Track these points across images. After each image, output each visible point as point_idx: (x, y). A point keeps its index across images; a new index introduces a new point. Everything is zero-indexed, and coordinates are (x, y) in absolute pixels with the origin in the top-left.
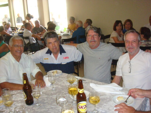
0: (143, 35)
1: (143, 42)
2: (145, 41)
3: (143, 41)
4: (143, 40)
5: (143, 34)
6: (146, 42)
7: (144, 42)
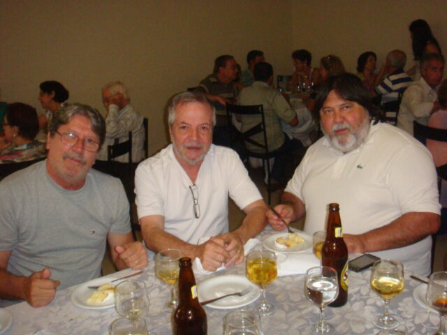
0: (16, 128)
1: (24, 150)
2: (29, 145)
3: (25, 147)
4: (22, 145)
5: (17, 125)
6: (32, 148)
7: (28, 149)
